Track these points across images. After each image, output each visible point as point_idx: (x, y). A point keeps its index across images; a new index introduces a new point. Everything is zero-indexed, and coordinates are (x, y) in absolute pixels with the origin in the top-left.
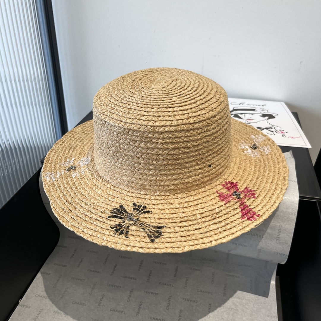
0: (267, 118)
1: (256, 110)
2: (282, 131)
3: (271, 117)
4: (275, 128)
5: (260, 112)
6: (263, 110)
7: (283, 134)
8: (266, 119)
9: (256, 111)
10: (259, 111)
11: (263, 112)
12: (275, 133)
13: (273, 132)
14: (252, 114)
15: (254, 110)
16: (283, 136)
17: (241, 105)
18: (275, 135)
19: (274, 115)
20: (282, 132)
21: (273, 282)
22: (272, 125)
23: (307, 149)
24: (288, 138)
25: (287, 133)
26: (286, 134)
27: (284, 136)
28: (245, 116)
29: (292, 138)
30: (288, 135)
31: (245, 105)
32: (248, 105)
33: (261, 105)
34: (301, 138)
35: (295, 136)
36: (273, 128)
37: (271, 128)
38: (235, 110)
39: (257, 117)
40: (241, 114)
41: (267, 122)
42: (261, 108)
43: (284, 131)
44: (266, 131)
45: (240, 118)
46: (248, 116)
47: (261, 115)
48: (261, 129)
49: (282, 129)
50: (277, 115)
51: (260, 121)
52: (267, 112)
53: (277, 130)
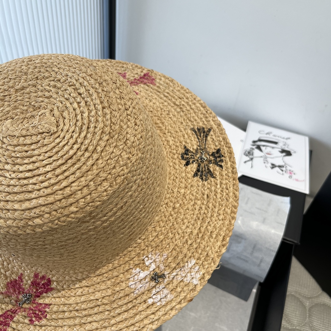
0: (284, 154)
1: (278, 143)
3: (288, 153)
7: (290, 175)
9: (278, 145)
10: (280, 146)
11: (283, 147)
12: (284, 172)
13: (282, 171)
14: (273, 148)
15: (276, 143)
16: (289, 177)
17: (268, 136)
18: (283, 174)
19: (292, 152)
20: (290, 173)
21: (254, 291)
22: (285, 163)
24: (293, 179)
25: (294, 174)
26: (293, 175)
29: (297, 180)
30: (294, 176)
31: (271, 136)
32: (275, 136)
33: (286, 137)
34: (304, 182)
35: (300, 179)
36: (285, 167)
37: (283, 167)
38: (260, 140)
39: (276, 152)
40: (264, 146)
41: (282, 159)
42: (283, 142)
43: (292, 171)
44: (277, 169)
45: (261, 150)
46: (269, 150)
47: (280, 150)
48: (274, 166)
49: (292, 169)
50: (295, 152)
51: (276, 157)
52: (287, 148)
53: (287, 170)
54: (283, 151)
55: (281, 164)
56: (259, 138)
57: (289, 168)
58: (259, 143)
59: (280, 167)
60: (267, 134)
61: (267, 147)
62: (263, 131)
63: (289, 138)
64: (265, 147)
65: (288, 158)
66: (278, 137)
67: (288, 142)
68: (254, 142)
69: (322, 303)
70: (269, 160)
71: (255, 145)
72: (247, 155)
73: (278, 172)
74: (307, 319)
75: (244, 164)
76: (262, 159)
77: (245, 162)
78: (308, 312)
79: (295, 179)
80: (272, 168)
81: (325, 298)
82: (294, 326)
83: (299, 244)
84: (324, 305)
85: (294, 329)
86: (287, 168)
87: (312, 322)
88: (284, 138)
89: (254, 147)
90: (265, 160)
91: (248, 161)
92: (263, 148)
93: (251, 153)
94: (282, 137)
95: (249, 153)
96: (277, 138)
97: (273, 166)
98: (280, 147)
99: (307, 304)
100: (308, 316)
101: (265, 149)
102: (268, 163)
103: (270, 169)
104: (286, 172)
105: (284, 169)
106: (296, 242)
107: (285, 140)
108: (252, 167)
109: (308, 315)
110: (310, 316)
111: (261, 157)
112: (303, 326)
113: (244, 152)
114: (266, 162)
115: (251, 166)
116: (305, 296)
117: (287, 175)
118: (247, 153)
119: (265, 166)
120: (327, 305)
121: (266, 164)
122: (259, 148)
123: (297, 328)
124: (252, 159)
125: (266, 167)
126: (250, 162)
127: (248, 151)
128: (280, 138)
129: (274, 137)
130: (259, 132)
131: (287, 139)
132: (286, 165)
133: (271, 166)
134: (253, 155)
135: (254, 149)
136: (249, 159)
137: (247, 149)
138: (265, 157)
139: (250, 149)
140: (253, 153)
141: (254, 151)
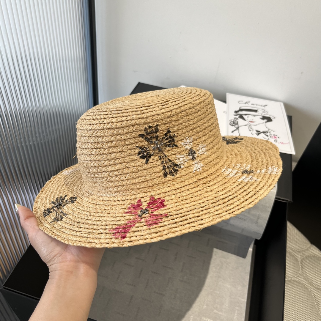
0: (265, 120)
2: (275, 136)
3: (269, 119)
4: (270, 133)
5: (261, 114)
6: (264, 112)
7: (275, 139)
8: (265, 122)
9: (258, 112)
10: (260, 112)
11: (263, 114)
12: (269, 137)
13: (267, 136)
14: (254, 116)
15: (256, 111)
16: (275, 141)
17: (247, 105)
19: (272, 118)
20: (275, 137)
21: (251, 250)
22: (268, 129)
23: (291, 155)
25: (279, 138)
26: (278, 139)
27: (276, 141)
29: (282, 143)
31: (250, 105)
32: (253, 104)
33: (263, 105)
34: (289, 144)
35: (284, 142)
36: (269, 132)
37: (267, 132)
38: (241, 110)
40: (246, 115)
41: (265, 126)
43: (277, 136)
44: (262, 135)
45: (244, 119)
46: (251, 118)
47: (261, 117)
48: (259, 133)
49: (276, 134)
50: (275, 118)
51: (259, 124)
52: (267, 114)
53: (271, 135)
54: (264, 118)
55: (265, 129)
56: (240, 108)
57: (272, 133)
58: (240, 113)
59: (264, 132)
60: (246, 103)
61: (249, 116)
62: (242, 101)
63: (266, 105)
64: (247, 116)
66: (257, 105)
68: (236, 112)
69: (312, 255)
71: (238, 115)
72: (233, 126)
73: (264, 138)
74: (301, 270)
76: (247, 127)
77: (233, 131)
78: (300, 264)
79: (280, 143)
80: (258, 134)
81: (314, 250)
82: (289, 278)
83: (292, 201)
84: (314, 256)
85: (290, 280)
86: (271, 133)
87: (305, 273)
88: (261, 106)
89: (237, 117)
90: (250, 128)
91: (235, 130)
92: (245, 117)
93: (236, 123)
95: (234, 123)
96: (255, 106)
97: (258, 133)
98: (260, 114)
99: (299, 257)
100: (301, 268)
102: (253, 130)
103: (256, 135)
104: (271, 137)
105: (268, 134)
106: (289, 200)
107: (263, 108)
108: (240, 135)
109: (300, 266)
110: (302, 267)
111: (246, 125)
112: (297, 277)
113: (230, 122)
114: (251, 129)
116: (296, 250)
118: (232, 123)
119: (252, 133)
120: (317, 256)
121: (251, 131)
122: (241, 117)
123: (292, 279)
124: (238, 128)
126: (237, 131)
127: (233, 121)
128: (258, 106)
129: (253, 106)
130: (238, 102)
131: (264, 106)
132: (270, 131)
133: (257, 133)
134: (238, 124)
135: (238, 119)
136: (235, 128)
137: (231, 120)
138: (249, 125)
139: (234, 119)
140: (237, 123)
141: (238, 120)
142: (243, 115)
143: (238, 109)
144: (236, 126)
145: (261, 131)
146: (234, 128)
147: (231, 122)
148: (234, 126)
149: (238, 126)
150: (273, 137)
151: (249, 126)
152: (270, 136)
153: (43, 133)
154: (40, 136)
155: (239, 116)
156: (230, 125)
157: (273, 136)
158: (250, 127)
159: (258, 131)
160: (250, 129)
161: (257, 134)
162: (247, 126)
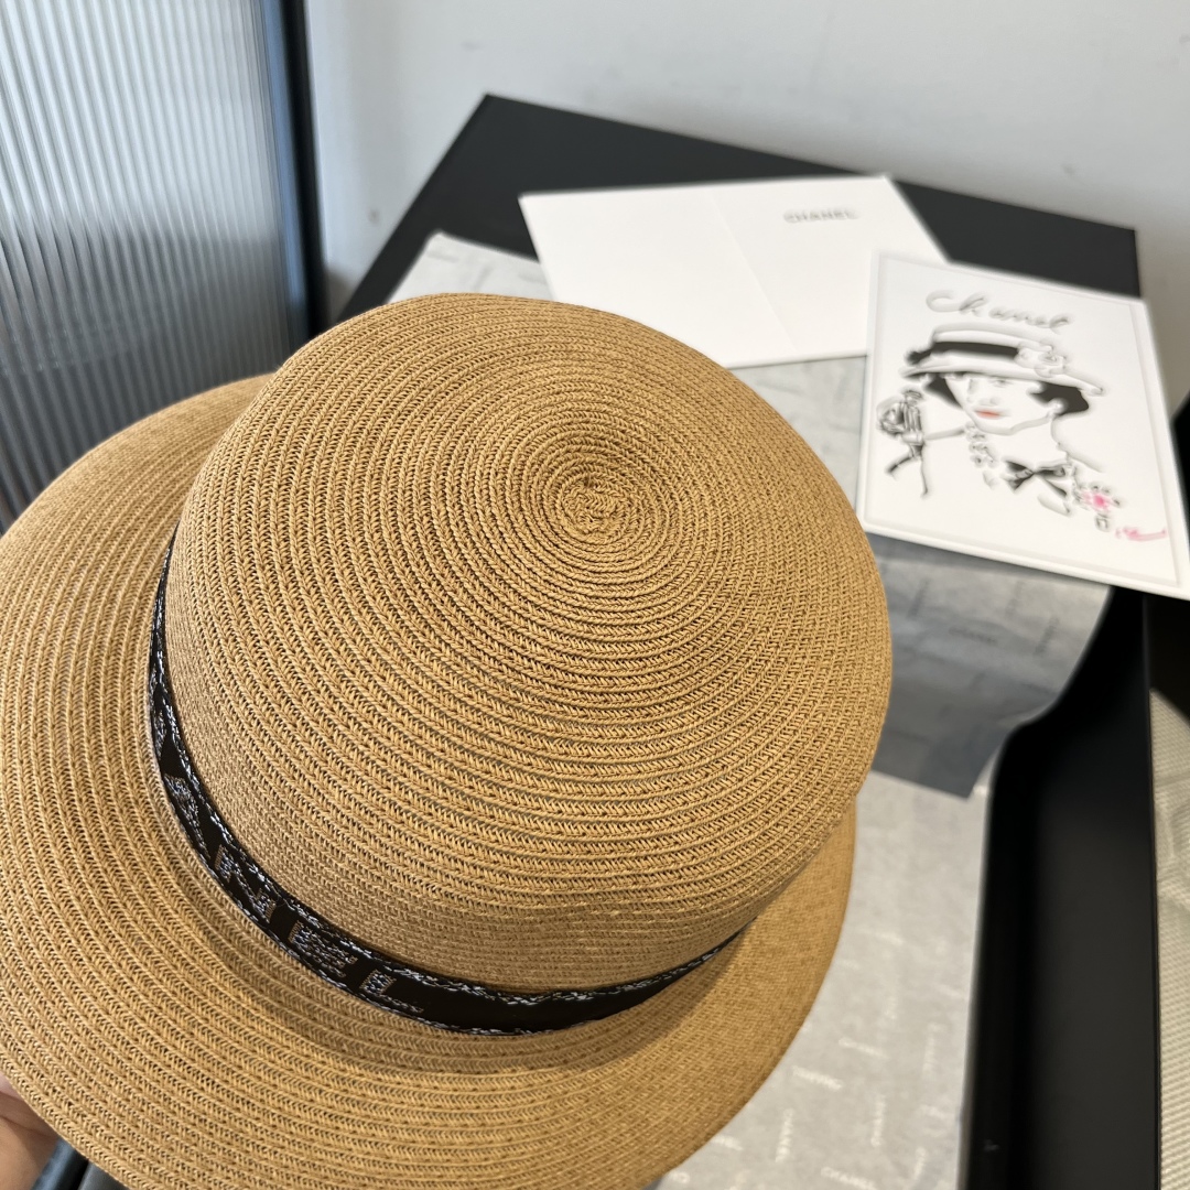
0: (1056, 406)
1: (1021, 353)
2: (1101, 494)
3: (1072, 400)
4: (1075, 474)
5: (1036, 368)
6: (1049, 358)
7: (1101, 509)
8: (1052, 413)
9: (1019, 359)
10: (1032, 366)
11: (1046, 371)
12: (1071, 499)
13: (1063, 492)
14: (1003, 379)
15: (1010, 352)
16: (1098, 524)
17: (969, 317)
18: (1068, 511)
20: (1100, 501)
22: (1068, 454)
24: (1118, 533)
25: (1117, 503)
26: (1112, 508)
27: (1103, 523)
28: (970, 387)
29: (1134, 534)
30: (1119, 517)
31: (984, 317)
32: (998, 314)
33: (1048, 319)
34: (1167, 539)
35: (1145, 530)
36: (1069, 471)
37: (1063, 471)
38: (940, 347)
39: (1018, 400)
40: (961, 374)
41: (1053, 434)
42: (1042, 342)
43: (1107, 492)
44: (1037, 485)
45: (950, 396)
46: (984, 391)
47: (1037, 387)
48: (1022, 474)
49: (1103, 479)
50: (1101, 391)
51: (1025, 425)
52: (1065, 370)
53: (1080, 487)
54: (1049, 392)
55: (1052, 458)
56: (935, 333)
57: (1088, 476)
58: (937, 362)
59: (1046, 473)
60: (965, 307)
61: (976, 378)
62: (947, 297)
63: (1064, 320)
64: (967, 379)
65: (1074, 421)
66: (1016, 317)
67: (1064, 337)
68: (916, 357)
70: (994, 441)
71: (923, 374)
72: (895, 433)
73: (1044, 503)
75: (889, 478)
76: (963, 441)
77: (893, 468)
79: (1126, 531)
80: (1018, 483)
86: (1081, 478)
88: (1040, 323)
89: (920, 385)
90: (979, 448)
91: (906, 460)
92: (956, 385)
93: (912, 417)
94: (1033, 317)
95: (901, 418)
96: (1010, 323)
97: (1020, 474)
98: (1031, 372)
101: (971, 387)
102: (994, 459)
103: (1007, 488)
104: (1078, 499)
105: (1066, 483)
107: (1045, 332)
108: (926, 491)
111: (961, 432)
113: (880, 414)
114: (983, 455)
115: (922, 490)
117: (1086, 514)
118: (893, 417)
119: (985, 478)
121: (985, 467)
122: (939, 385)
124: (920, 448)
125: (989, 482)
127: (896, 406)
128: (1022, 326)
129: (997, 322)
130: (929, 302)
131: (1055, 323)
132: (1076, 463)
133: (1012, 476)
134: (920, 428)
135: (920, 396)
136: (905, 450)
137: (890, 401)
138: (974, 431)
139: (902, 397)
140: (919, 418)
141: (921, 405)
142: (947, 378)
143: (923, 344)
144: (913, 436)
145: (1034, 465)
146: (897, 448)
147: (888, 413)
148: (899, 437)
149: (920, 439)
150: (1092, 501)
151: (976, 436)
152: (1075, 494)
153: (90, 321)
154: (79, 337)
155: (926, 380)
156: (883, 428)
157: (1088, 491)
158: (977, 443)
159: (1017, 467)
160: (977, 453)
161: (1010, 481)
162: (963, 438)
